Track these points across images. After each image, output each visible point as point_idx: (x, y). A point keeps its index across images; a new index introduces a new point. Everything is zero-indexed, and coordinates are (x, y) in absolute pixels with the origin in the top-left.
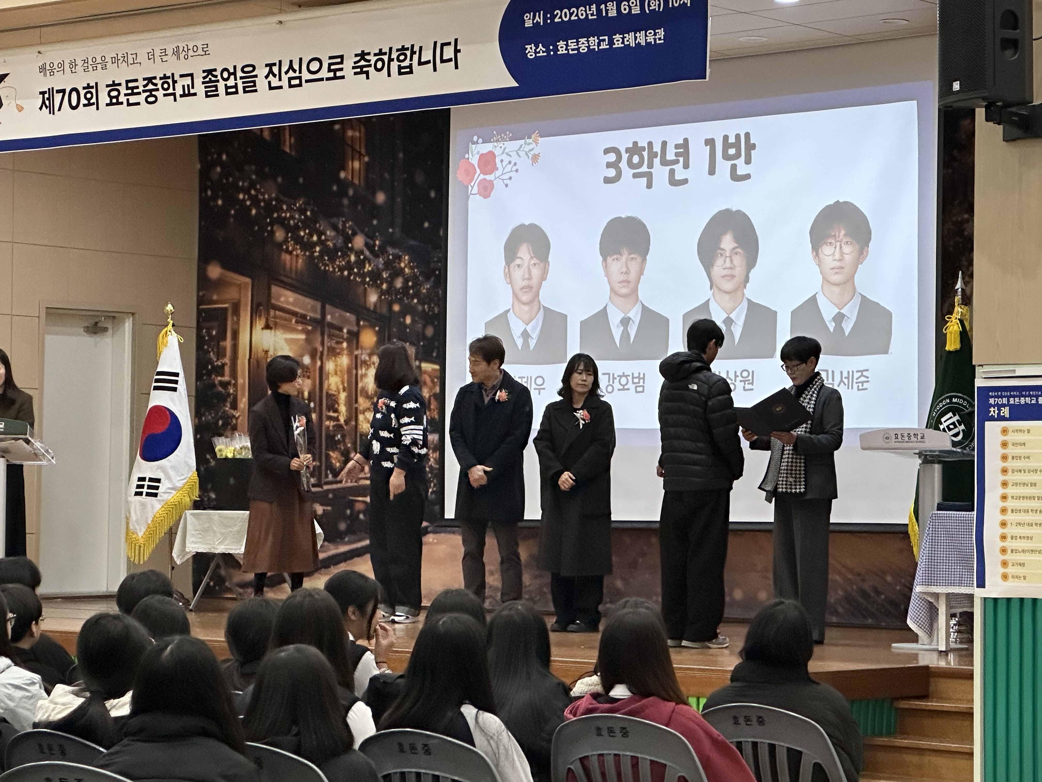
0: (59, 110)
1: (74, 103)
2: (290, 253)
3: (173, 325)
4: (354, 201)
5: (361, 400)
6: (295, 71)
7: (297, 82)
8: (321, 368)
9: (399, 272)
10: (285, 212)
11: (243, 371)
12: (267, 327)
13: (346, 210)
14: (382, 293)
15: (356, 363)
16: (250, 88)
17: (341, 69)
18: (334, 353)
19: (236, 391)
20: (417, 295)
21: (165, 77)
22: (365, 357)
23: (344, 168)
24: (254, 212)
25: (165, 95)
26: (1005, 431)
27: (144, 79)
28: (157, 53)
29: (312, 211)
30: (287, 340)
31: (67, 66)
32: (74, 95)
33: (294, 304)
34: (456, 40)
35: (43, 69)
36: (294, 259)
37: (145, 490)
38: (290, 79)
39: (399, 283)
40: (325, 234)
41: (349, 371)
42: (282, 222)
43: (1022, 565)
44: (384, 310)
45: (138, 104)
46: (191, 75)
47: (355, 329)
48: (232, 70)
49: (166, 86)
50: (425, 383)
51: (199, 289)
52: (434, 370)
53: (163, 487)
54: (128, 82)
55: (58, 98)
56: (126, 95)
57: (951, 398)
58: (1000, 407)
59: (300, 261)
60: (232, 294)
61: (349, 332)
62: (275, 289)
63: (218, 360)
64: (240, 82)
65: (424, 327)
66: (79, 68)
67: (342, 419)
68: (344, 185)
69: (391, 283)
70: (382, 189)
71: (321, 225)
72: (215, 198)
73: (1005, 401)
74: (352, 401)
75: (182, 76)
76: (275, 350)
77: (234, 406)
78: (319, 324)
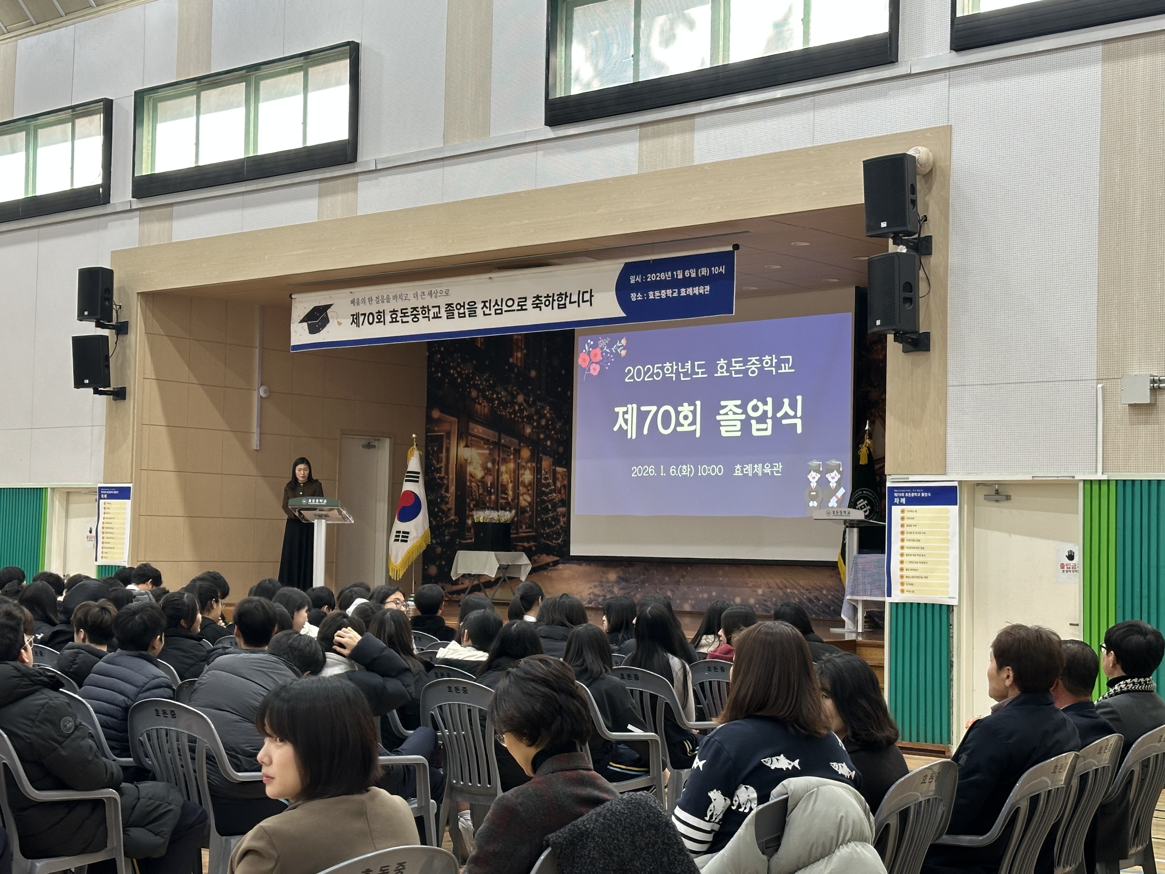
0: (362, 324)
1: (371, 321)
2: (480, 404)
3: (417, 445)
4: (518, 375)
5: (521, 488)
6: (498, 305)
7: (499, 311)
8: (498, 470)
9: (544, 416)
10: (478, 381)
11: (453, 471)
12: (467, 446)
13: (513, 380)
14: (533, 428)
15: (518, 467)
16: (473, 314)
17: (525, 305)
18: (505, 461)
19: (448, 482)
20: (554, 429)
21: (423, 307)
22: (523, 464)
23: (512, 357)
24: (459, 380)
25: (423, 317)
26: (903, 511)
27: (412, 308)
28: (419, 294)
29: (493, 381)
30: (479, 454)
31: (367, 300)
32: (371, 317)
33: (482, 433)
34: (591, 290)
35: (353, 302)
36: (483, 407)
37: (400, 538)
38: (496, 310)
39: (543, 422)
40: (501, 394)
41: (514, 472)
42: (476, 387)
43: (912, 584)
44: (535, 438)
45: (408, 322)
46: (439, 307)
47: (518, 448)
48: (462, 304)
49: (424, 312)
51: (427, 424)
52: (563, 471)
53: (411, 537)
54: (402, 310)
55: (361, 318)
56: (401, 317)
57: (862, 491)
58: (900, 497)
59: (486, 409)
60: (446, 427)
61: (514, 449)
62: (471, 425)
63: (438, 464)
64: (467, 311)
65: (558, 446)
66: (374, 302)
67: (510, 500)
68: (512, 366)
69: (538, 422)
70: (534, 368)
72: (436, 372)
73: (903, 494)
74: (516, 488)
75: (433, 307)
76: (471, 459)
77: (447, 491)
78: (497, 445)
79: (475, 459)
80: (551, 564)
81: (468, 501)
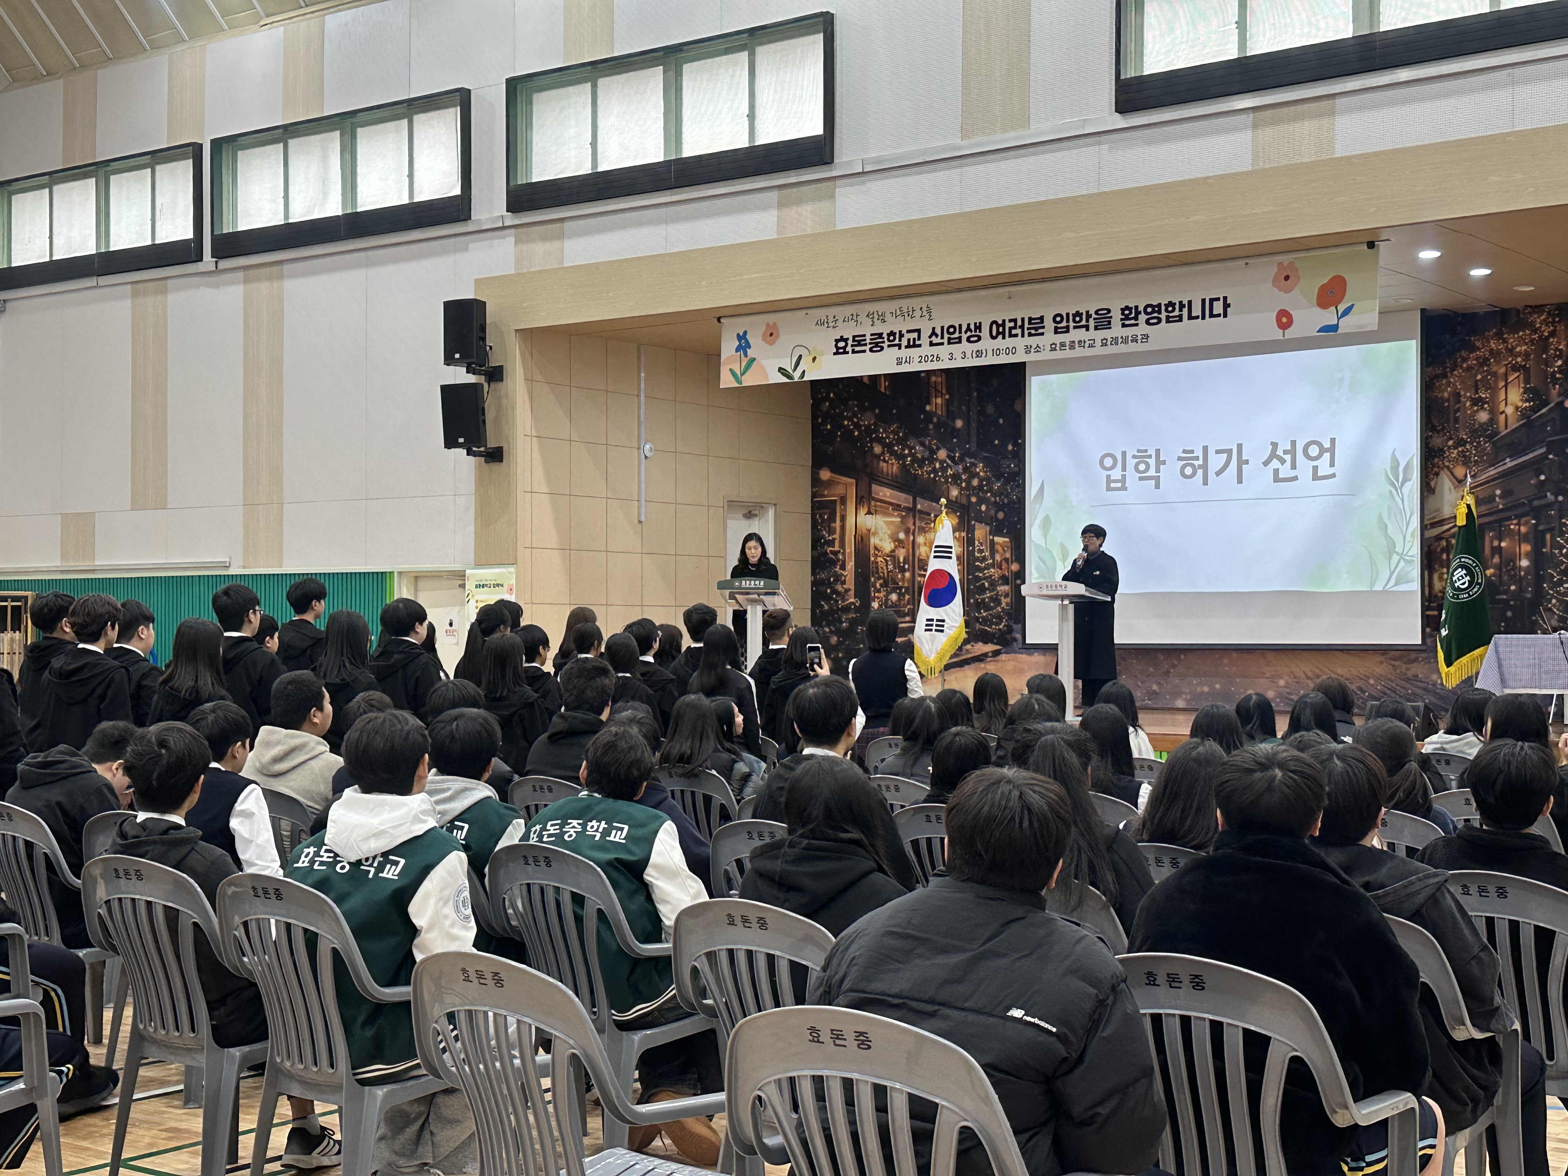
2: (887, 462)
4: (938, 426)
8: (914, 541)
9: (977, 475)
10: (882, 433)
11: (850, 543)
12: (869, 513)
13: (931, 432)
14: (962, 489)
18: (923, 530)
19: (845, 557)
20: (990, 490)
23: (929, 403)
24: (856, 433)
29: (904, 433)
30: (885, 522)
33: (889, 497)
36: (890, 466)
39: (975, 482)
40: (915, 449)
42: (880, 441)
50: (997, 551)
51: (813, 486)
52: (1004, 542)
59: (895, 467)
60: (840, 490)
62: (875, 487)
63: (829, 536)
65: (996, 512)
68: (929, 416)
69: (968, 482)
70: (959, 418)
71: (911, 442)
72: (824, 423)
76: (876, 529)
77: (843, 567)
78: (912, 510)
79: (882, 528)
81: (872, 579)
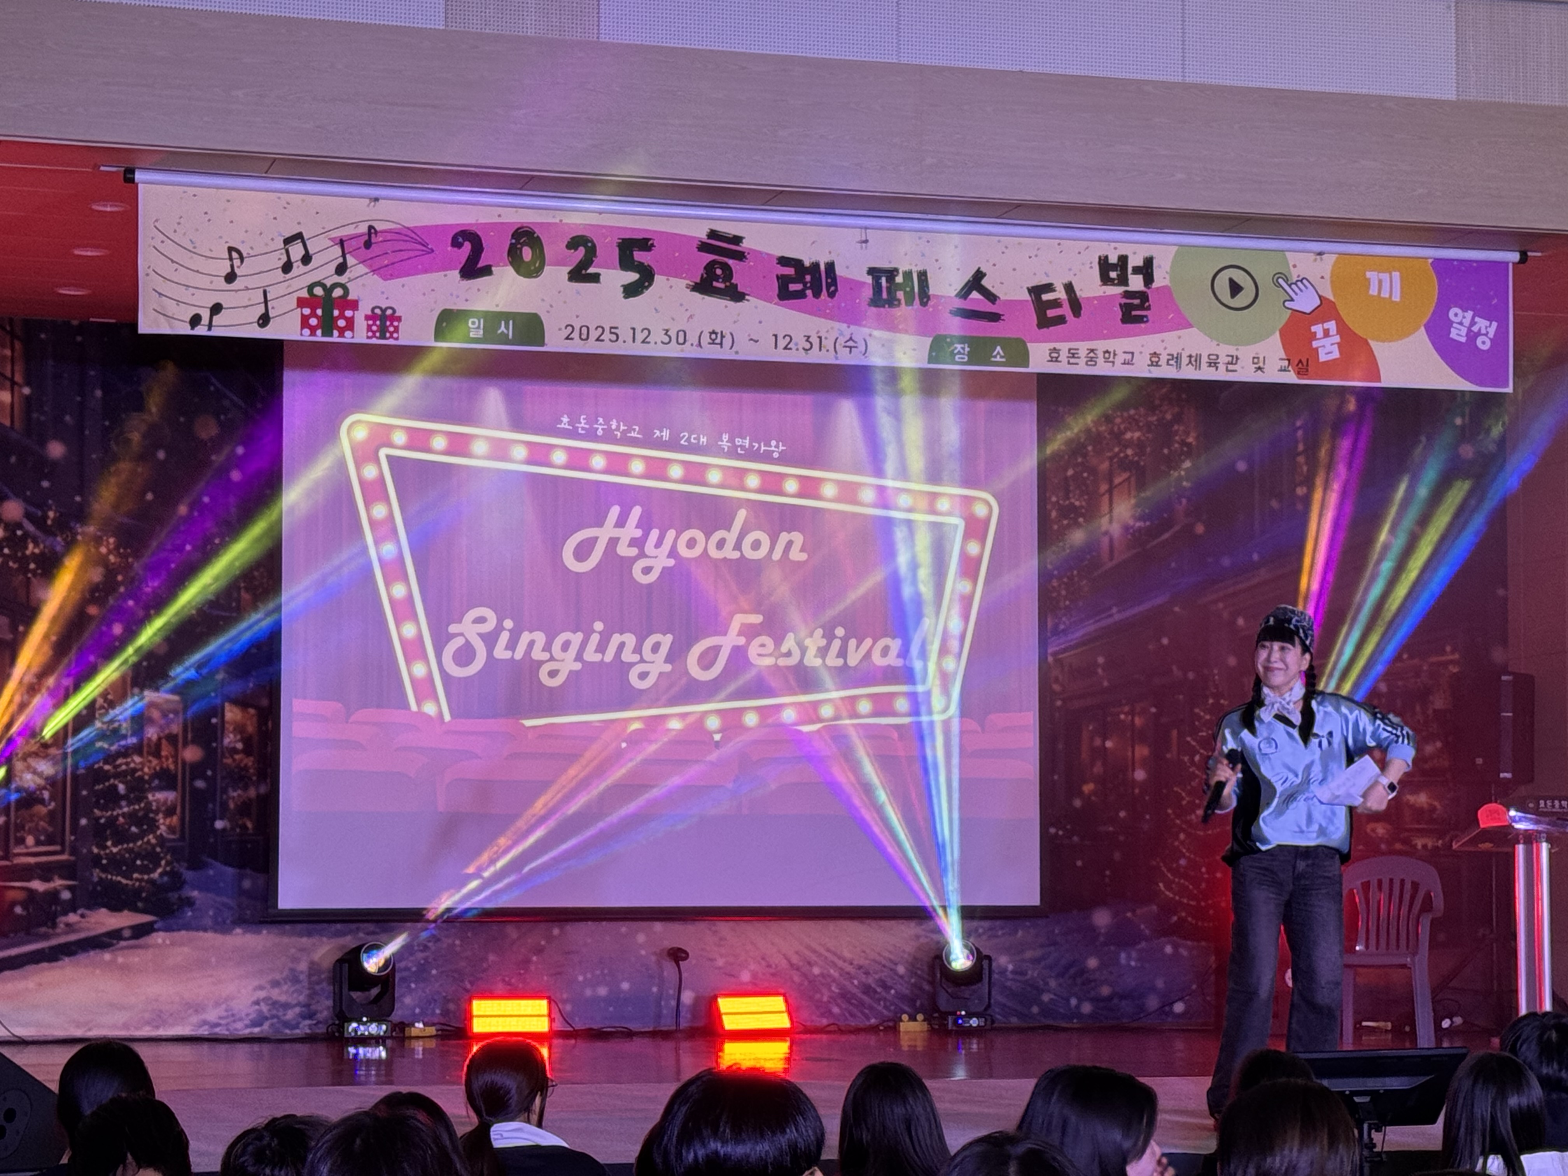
20: (134, 594)
70: (59, 437)
80: (127, 933)
